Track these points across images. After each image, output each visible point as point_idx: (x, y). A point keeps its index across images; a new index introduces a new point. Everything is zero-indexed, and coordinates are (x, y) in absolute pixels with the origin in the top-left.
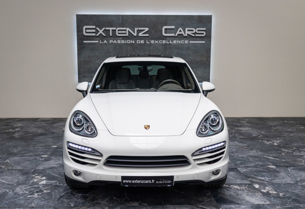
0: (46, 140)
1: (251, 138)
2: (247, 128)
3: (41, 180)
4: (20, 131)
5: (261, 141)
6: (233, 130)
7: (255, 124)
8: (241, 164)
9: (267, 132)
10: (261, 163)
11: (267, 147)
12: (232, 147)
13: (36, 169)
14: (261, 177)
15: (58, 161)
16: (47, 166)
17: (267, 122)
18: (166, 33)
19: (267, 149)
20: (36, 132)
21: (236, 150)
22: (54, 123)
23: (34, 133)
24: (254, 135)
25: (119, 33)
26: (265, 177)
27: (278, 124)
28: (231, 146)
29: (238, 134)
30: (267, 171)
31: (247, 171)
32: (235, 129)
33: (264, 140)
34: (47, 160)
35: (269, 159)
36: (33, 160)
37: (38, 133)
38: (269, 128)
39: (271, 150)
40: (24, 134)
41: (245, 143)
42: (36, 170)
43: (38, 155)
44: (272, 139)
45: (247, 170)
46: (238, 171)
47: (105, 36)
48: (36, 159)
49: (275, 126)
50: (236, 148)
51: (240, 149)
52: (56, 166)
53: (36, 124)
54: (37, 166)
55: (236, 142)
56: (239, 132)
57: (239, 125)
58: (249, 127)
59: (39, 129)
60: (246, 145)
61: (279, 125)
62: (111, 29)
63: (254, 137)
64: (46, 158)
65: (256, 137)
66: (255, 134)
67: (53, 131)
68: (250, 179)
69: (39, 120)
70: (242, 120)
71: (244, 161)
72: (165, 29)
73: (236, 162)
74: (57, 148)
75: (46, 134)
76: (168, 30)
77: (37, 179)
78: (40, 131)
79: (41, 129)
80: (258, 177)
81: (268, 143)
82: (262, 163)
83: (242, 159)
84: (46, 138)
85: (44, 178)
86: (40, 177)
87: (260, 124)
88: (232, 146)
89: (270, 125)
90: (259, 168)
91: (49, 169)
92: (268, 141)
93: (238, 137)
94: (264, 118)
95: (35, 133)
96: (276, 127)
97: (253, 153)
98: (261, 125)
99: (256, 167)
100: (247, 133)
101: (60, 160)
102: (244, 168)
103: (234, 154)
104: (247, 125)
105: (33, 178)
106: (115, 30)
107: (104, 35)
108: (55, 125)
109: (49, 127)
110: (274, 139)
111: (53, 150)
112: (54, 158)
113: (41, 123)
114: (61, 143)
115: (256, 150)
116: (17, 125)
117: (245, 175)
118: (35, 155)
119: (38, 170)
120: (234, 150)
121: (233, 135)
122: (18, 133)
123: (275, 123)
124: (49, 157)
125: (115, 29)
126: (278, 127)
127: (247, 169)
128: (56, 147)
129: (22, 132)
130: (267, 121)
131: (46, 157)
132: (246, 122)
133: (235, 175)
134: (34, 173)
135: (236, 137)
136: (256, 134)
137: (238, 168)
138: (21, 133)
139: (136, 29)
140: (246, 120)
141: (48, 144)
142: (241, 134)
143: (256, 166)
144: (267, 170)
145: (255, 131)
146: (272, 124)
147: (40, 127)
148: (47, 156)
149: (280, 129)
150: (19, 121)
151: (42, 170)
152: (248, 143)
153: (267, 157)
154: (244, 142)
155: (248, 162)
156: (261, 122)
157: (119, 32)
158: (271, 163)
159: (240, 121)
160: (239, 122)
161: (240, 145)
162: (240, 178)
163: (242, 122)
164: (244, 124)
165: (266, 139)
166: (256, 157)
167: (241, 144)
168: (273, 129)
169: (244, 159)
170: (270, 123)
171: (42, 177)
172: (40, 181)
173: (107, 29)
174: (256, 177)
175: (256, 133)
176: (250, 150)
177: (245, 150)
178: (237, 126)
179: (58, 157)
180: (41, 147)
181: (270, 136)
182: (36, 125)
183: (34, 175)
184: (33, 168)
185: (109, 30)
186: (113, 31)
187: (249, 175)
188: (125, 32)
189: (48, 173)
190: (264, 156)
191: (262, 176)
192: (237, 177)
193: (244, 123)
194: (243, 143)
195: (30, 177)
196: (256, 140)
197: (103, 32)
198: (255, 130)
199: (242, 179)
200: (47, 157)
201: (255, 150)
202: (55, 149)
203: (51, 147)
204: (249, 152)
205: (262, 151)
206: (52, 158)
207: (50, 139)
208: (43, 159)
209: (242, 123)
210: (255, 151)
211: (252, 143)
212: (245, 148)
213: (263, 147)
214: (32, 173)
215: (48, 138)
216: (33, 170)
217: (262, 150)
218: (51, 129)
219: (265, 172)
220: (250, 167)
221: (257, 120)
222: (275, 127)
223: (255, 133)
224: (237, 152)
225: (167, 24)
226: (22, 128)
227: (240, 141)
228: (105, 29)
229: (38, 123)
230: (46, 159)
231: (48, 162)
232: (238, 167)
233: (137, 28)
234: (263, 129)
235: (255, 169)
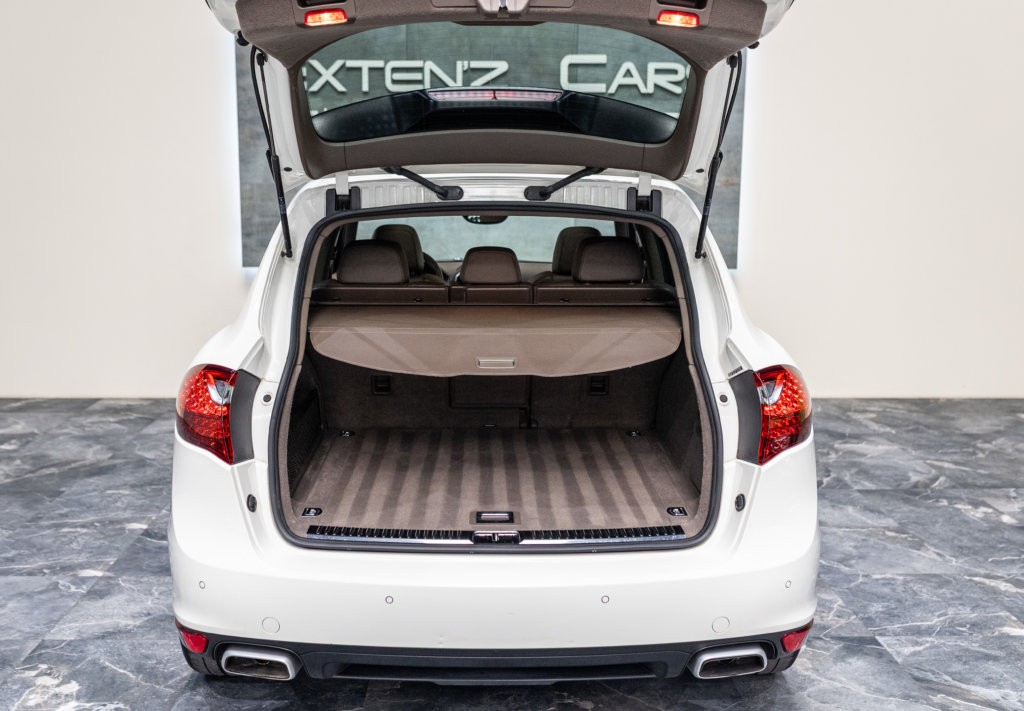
0: (110, 496)
1: (907, 492)
2: (883, 444)
3: (56, 696)
4: (15, 455)
5: (945, 503)
6: (828, 454)
7: (910, 428)
8: (891, 616)
9: (963, 464)
10: (969, 614)
11: (977, 535)
12: (840, 532)
13: (48, 637)
14: (983, 685)
15: (144, 597)
16: (93, 622)
17: (953, 419)
18: (572, 79)
19: (979, 544)
20: (75, 461)
21: (855, 547)
22: (151, 421)
23: (68, 463)
24: (914, 478)
25: (395, 82)
26: (1000, 687)
27: (996, 428)
28: (835, 530)
29: (853, 471)
30: (1001, 653)
31: (920, 652)
32: (837, 451)
33: (960, 499)
34: (98, 593)
35: (995, 591)
36: (41, 593)
37: (84, 466)
38: (967, 445)
39: (993, 547)
40: (27, 467)
41: (889, 514)
42: (48, 647)
43: (64, 569)
44: (989, 495)
45: (918, 648)
46: (881, 654)
47: (342, 93)
48: (55, 586)
49: (987, 438)
50: (855, 536)
51: (872, 541)
52: (131, 622)
53: (84, 422)
54: (52, 623)
55: (850, 509)
56: (854, 464)
57: (848, 430)
58: (891, 439)
59: (90, 446)
60: (891, 522)
61: (999, 433)
62: (365, 65)
63: (916, 485)
64: (97, 584)
65: (926, 486)
66: (915, 471)
67: (140, 453)
68: (939, 698)
69: (96, 406)
70: (855, 411)
71: (899, 601)
72: (571, 66)
73: (865, 607)
74: (147, 533)
75: (114, 466)
76: (580, 71)
77: (43, 693)
78: (93, 454)
79: (99, 447)
80: (972, 688)
81: (978, 515)
82: (973, 609)
83: (886, 590)
84: (110, 488)
85: (73, 687)
86: (56, 682)
87: (928, 427)
88: (839, 527)
89: (965, 430)
90: (966, 639)
91: (98, 638)
92: (976, 504)
93: (856, 488)
94: (936, 400)
95: (73, 465)
96: (994, 443)
97: (927, 560)
98: (931, 431)
99: (953, 634)
100: (887, 467)
101: (151, 594)
102: (903, 638)
103: (850, 566)
104: (882, 430)
105: (27, 685)
106: (382, 70)
107: (340, 88)
108: (151, 430)
109: (130, 437)
110: (996, 497)
111: (132, 542)
112: (128, 585)
113: (104, 419)
114: (164, 511)
115: (935, 546)
116: (8, 426)
117: (917, 673)
118: (54, 570)
119: (53, 644)
120: (848, 547)
121: (833, 475)
122: (8, 465)
123: (984, 425)
124: (110, 578)
125: (379, 64)
126: (1001, 441)
127: (917, 643)
128: (145, 527)
129: (24, 459)
130: (952, 415)
131: (95, 577)
132: (872, 420)
133: (873, 675)
134: (32, 660)
135: (846, 486)
136: (921, 473)
137: (880, 639)
138: (18, 462)
139: (459, 64)
140: (872, 409)
141: (112, 515)
142: (864, 472)
143: (951, 629)
144: (1001, 648)
145: (917, 458)
146: (974, 429)
147: (96, 438)
148: (99, 574)
149: (1010, 450)
150: (20, 409)
151: (69, 643)
152: (899, 515)
153: (987, 581)
154: (883, 510)
155: (914, 605)
156: (931, 420)
157: (398, 76)
158: (1009, 610)
159: (849, 414)
160: (848, 421)
161: (869, 521)
162: (895, 691)
163: (860, 417)
164: (866, 426)
165: (963, 493)
166: (942, 581)
167: (871, 520)
168: (983, 451)
169: (894, 590)
170: (967, 425)
171: (66, 681)
172: (54, 702)
173: (350, 63)
174: (964, 686)
175: (919, 465)
176: (910, 547)
177: (890, 546)
178: (842, 437)
179: (145, 579)
180: (84, 531)
181: (979, 483)
182: (81, 426)
183: (34, 673)
184: (37, 635)
185: (359, 69)
186: (374, 73)
187: (930, 676)
188: (417, 76)
189: (94, 663)
190: (976, 579)
191: (990, 682)
192: (884, 687)
193: (865, 422)
194: (880, 512)
195: (14, 683)
196: (928, 497)
197: (335, 75)
198: (914, 453)
199: (907, 697)
200: (101, 578)
201: (932, 549)
202: (139, 540)
203: (123, 529)
204: (912, 559)
205: (960, 551)
206: (118, 585)
207: (127, 492)
208: (84, 589)
209: (859, 424)
210: (930, 553)
211: (913, 515)
212: (889, 538)
213: (961, 533)
214: (25, 662)
215: (117, 488)
216: (33, 645)
217: (960, 547)
218: (135, 445)
219: (996, 659)
220: (930, 635)
221: (914, 408)
222: (986, 442)
223: (916, 467)
224: (862, 557)
225: (577, 46)
226: (25, 439)
227: (866, 502)
228: (343, 66)
229: (90, 420)
230: (97, 587)
231: (100, 603)
232: (880, 635)
233: (466, 63)
234: (944, 450)
235: (951, 641)
